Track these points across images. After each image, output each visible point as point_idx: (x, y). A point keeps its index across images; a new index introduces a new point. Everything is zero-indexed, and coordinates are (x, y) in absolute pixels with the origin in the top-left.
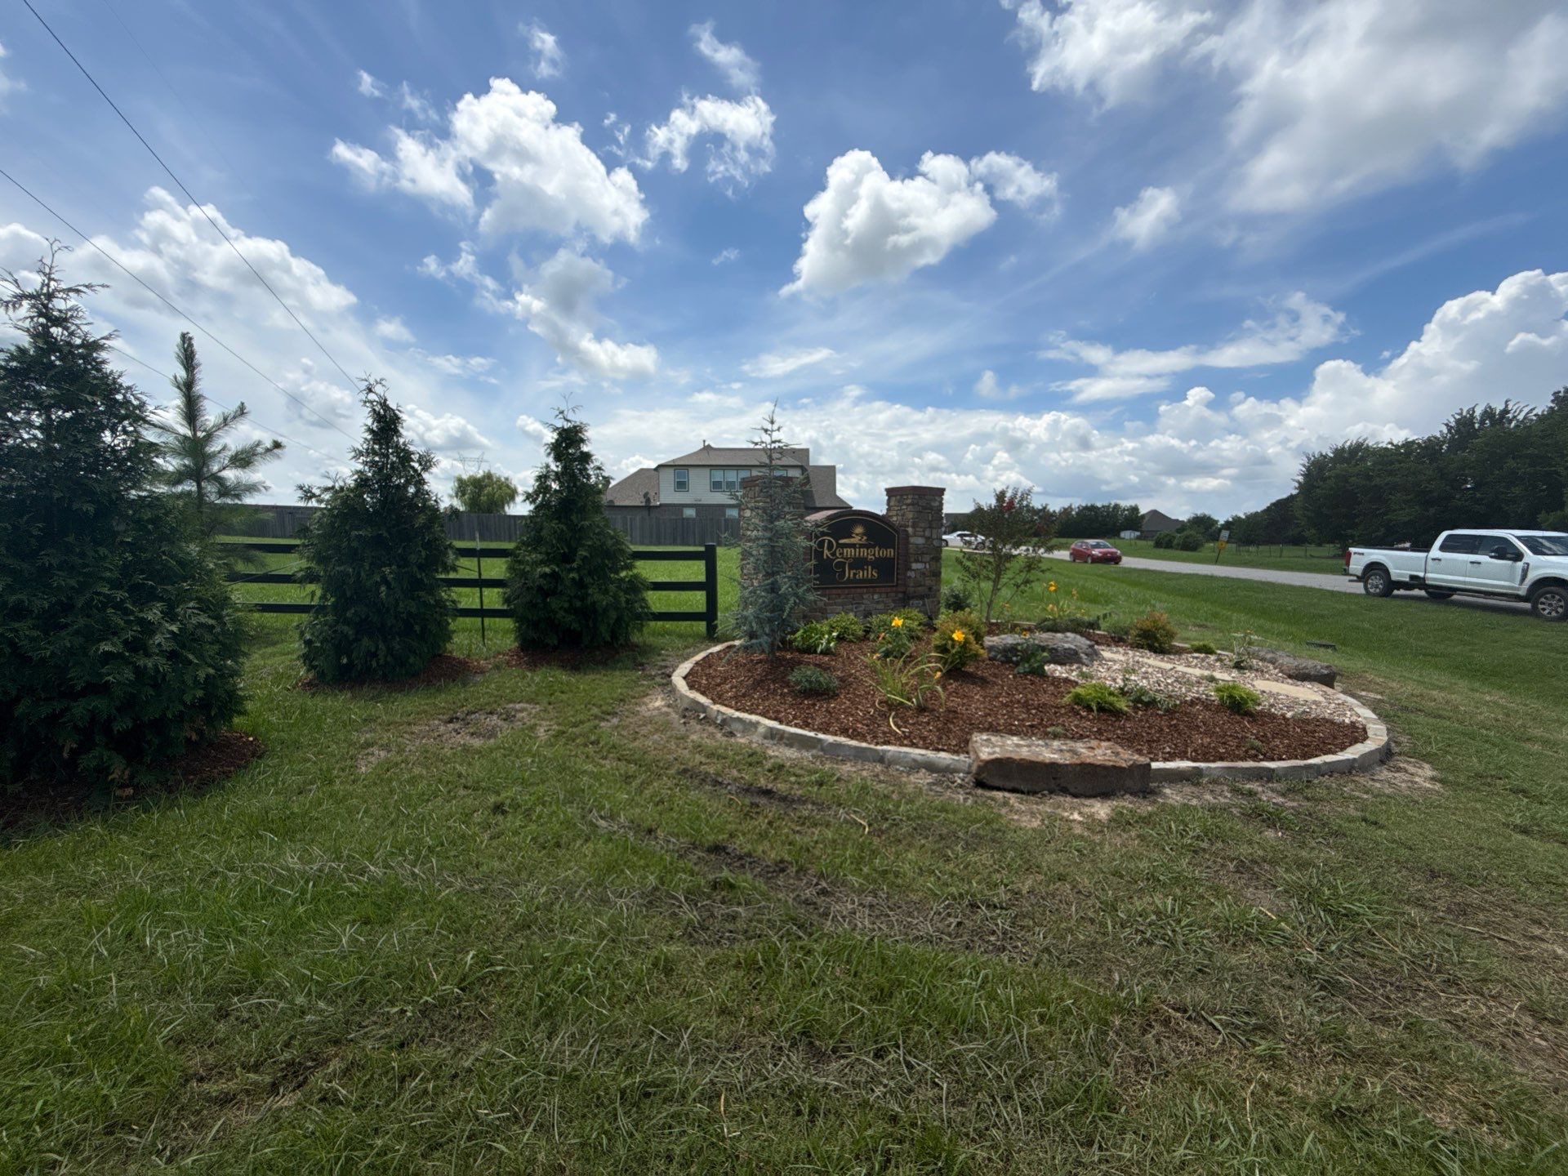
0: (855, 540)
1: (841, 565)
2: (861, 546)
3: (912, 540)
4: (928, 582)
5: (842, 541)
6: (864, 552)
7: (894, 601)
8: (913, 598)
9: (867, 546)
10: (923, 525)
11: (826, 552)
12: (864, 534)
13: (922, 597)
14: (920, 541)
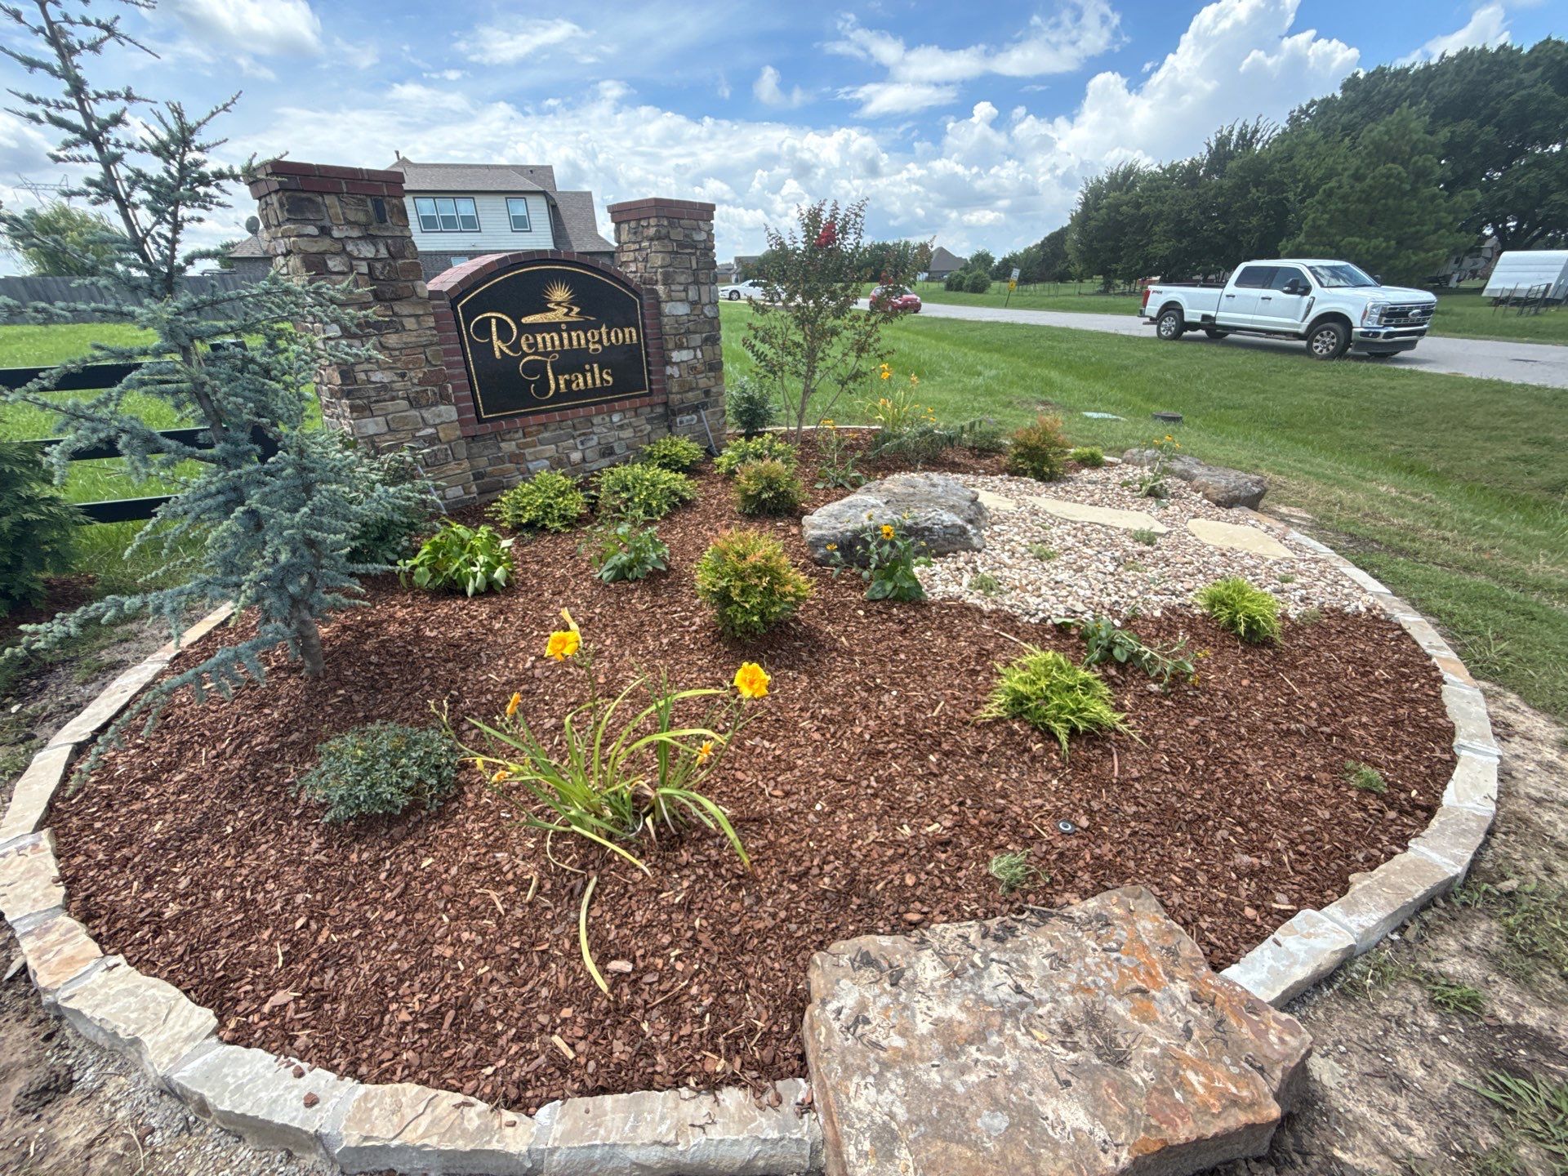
0: (557, 315)
1: (537, 368)
2: (571, 326)
3: (667, 308)
4: (703, 382)
5: (526, 320)
6: (578, 339)
7: (649, 421)
8: (681, 412)
9: (583, 326)
10: (682, 279)
11: (497, 344)
12: (573, 302)
13: (695, 409)
14: (682, 309)
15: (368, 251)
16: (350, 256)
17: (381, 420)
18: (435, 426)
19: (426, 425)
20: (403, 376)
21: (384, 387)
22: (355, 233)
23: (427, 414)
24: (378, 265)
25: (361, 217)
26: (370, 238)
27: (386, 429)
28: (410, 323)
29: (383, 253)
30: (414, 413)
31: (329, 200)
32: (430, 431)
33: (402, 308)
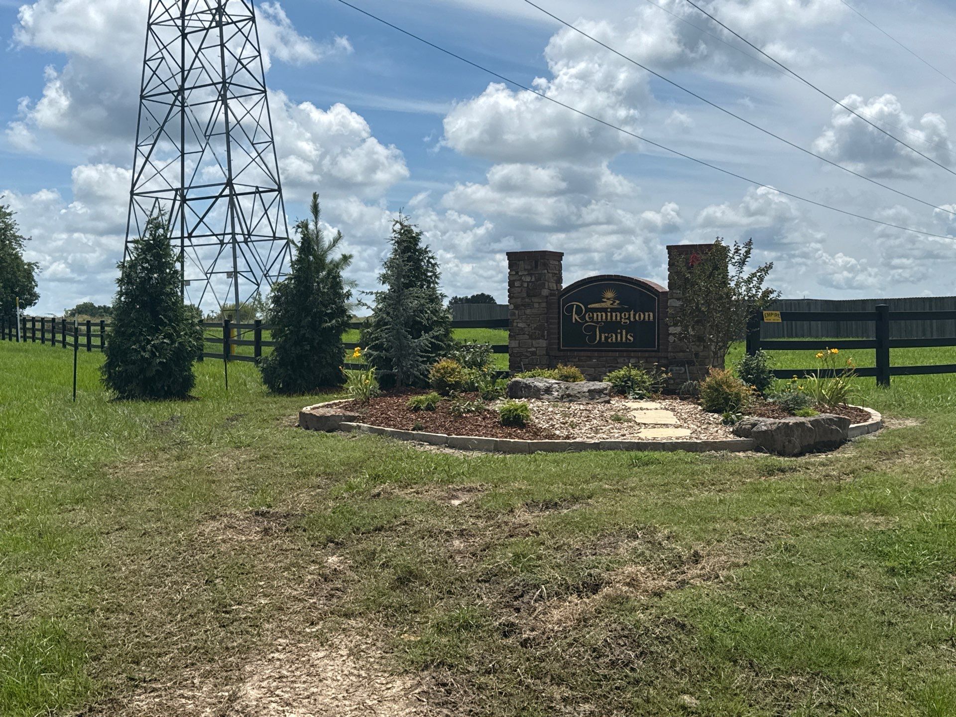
0: (607, 304)
1: (592, 329)
2: (613, 310)
5: (590, 306)
9: (620, 310)
12: (616, 298)
13: (683, 363)
15: (528, 279)
16: (523, 281)
17: (517, 342)
18: (536, 348)
19: (532, 346)
20: (529, 325)
21: (522, 329)
22: (526, 273)
23: (534, 342)
24: (530, 284)
25: (529, 267)
26: (530, 275)
27: (517, 346)
28: (536, 305)
29: (533, 279)
30: (530, 341)
31: (521, 263)
32: (534, 349)
33: (535, 300)
